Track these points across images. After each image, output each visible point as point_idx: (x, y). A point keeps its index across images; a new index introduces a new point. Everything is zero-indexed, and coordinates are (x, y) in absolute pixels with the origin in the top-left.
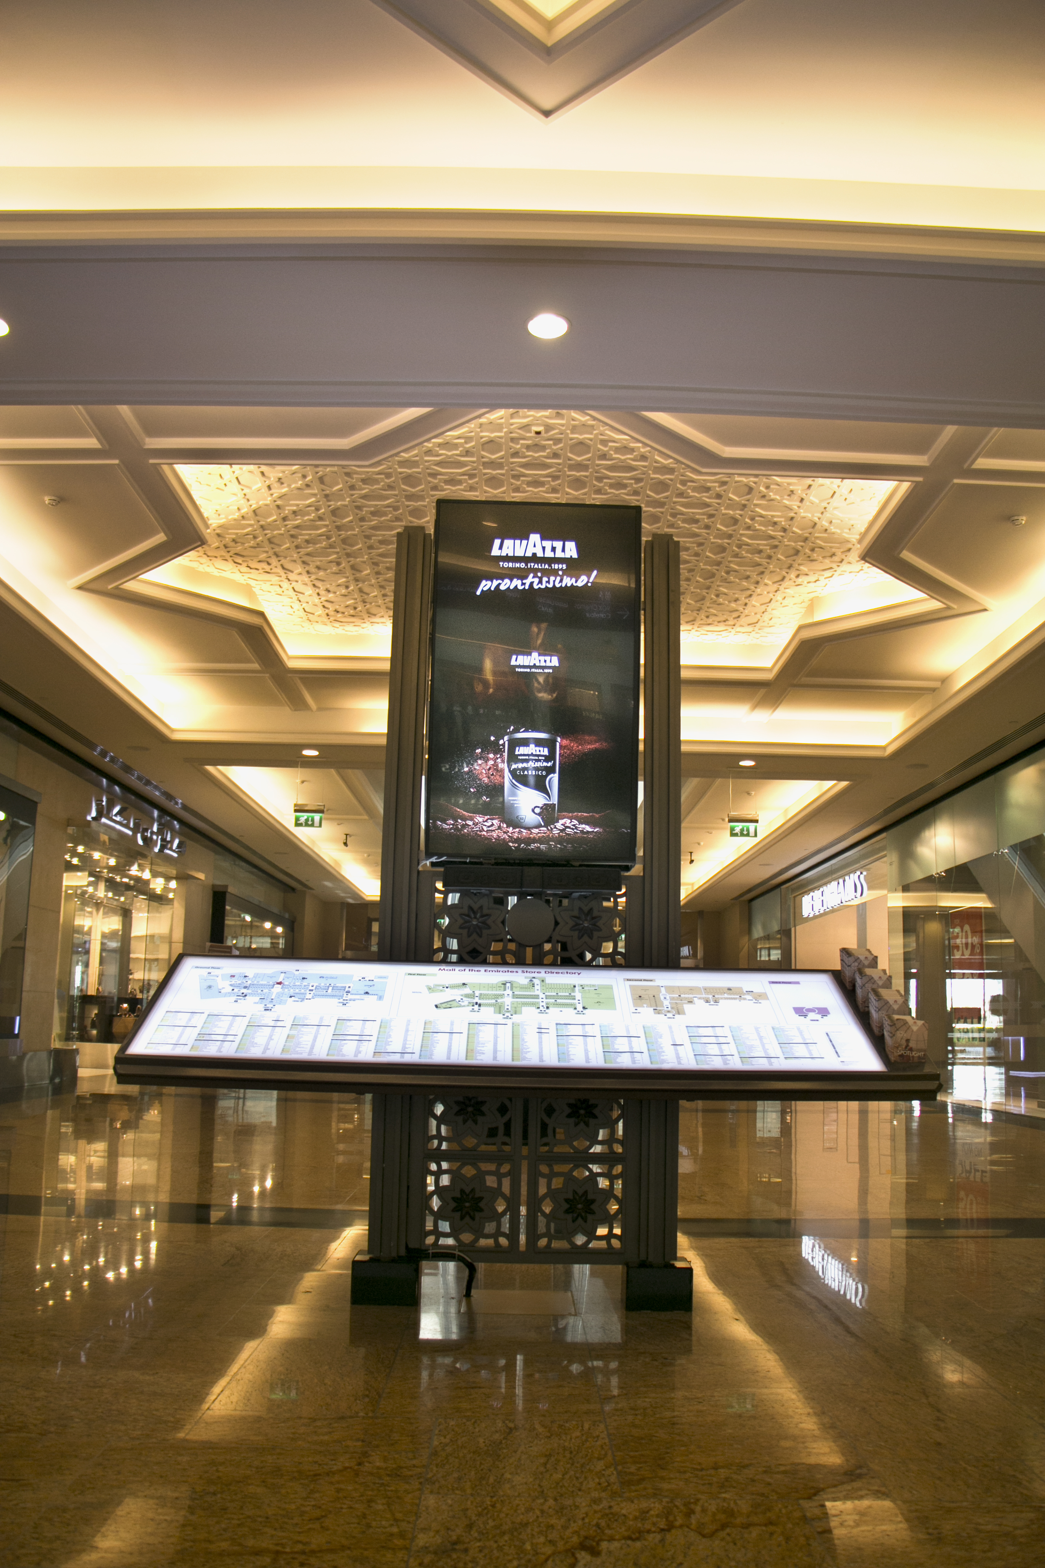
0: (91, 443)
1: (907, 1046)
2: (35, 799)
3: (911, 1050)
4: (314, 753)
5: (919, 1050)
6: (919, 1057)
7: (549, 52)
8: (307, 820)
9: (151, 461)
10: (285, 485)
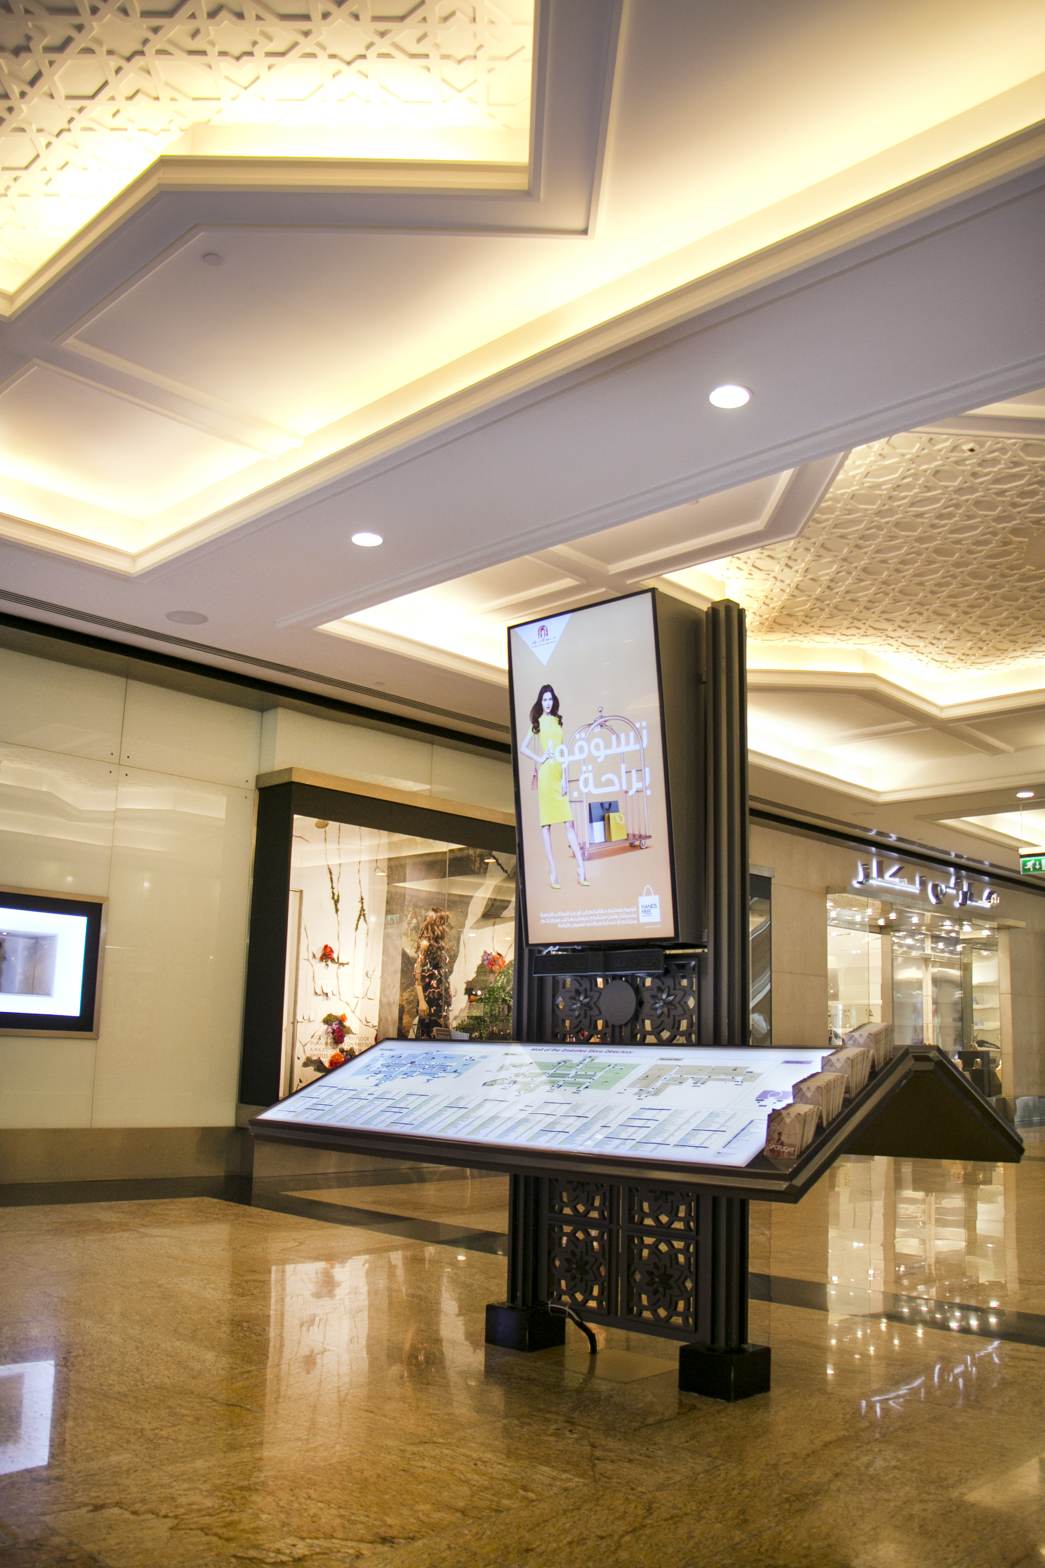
0: (568, 582)
1: (779, 1139)
2: (766, 874)
3: (782, 1144)
4: (1030, 794)
5: (790, 1146)
6: (789, 1152)
7: (529, 195)
8: (1034, 865)
9: (629, 582)
10: (799, 561)
